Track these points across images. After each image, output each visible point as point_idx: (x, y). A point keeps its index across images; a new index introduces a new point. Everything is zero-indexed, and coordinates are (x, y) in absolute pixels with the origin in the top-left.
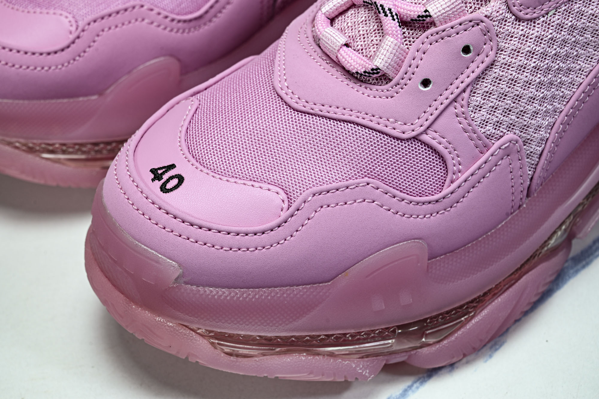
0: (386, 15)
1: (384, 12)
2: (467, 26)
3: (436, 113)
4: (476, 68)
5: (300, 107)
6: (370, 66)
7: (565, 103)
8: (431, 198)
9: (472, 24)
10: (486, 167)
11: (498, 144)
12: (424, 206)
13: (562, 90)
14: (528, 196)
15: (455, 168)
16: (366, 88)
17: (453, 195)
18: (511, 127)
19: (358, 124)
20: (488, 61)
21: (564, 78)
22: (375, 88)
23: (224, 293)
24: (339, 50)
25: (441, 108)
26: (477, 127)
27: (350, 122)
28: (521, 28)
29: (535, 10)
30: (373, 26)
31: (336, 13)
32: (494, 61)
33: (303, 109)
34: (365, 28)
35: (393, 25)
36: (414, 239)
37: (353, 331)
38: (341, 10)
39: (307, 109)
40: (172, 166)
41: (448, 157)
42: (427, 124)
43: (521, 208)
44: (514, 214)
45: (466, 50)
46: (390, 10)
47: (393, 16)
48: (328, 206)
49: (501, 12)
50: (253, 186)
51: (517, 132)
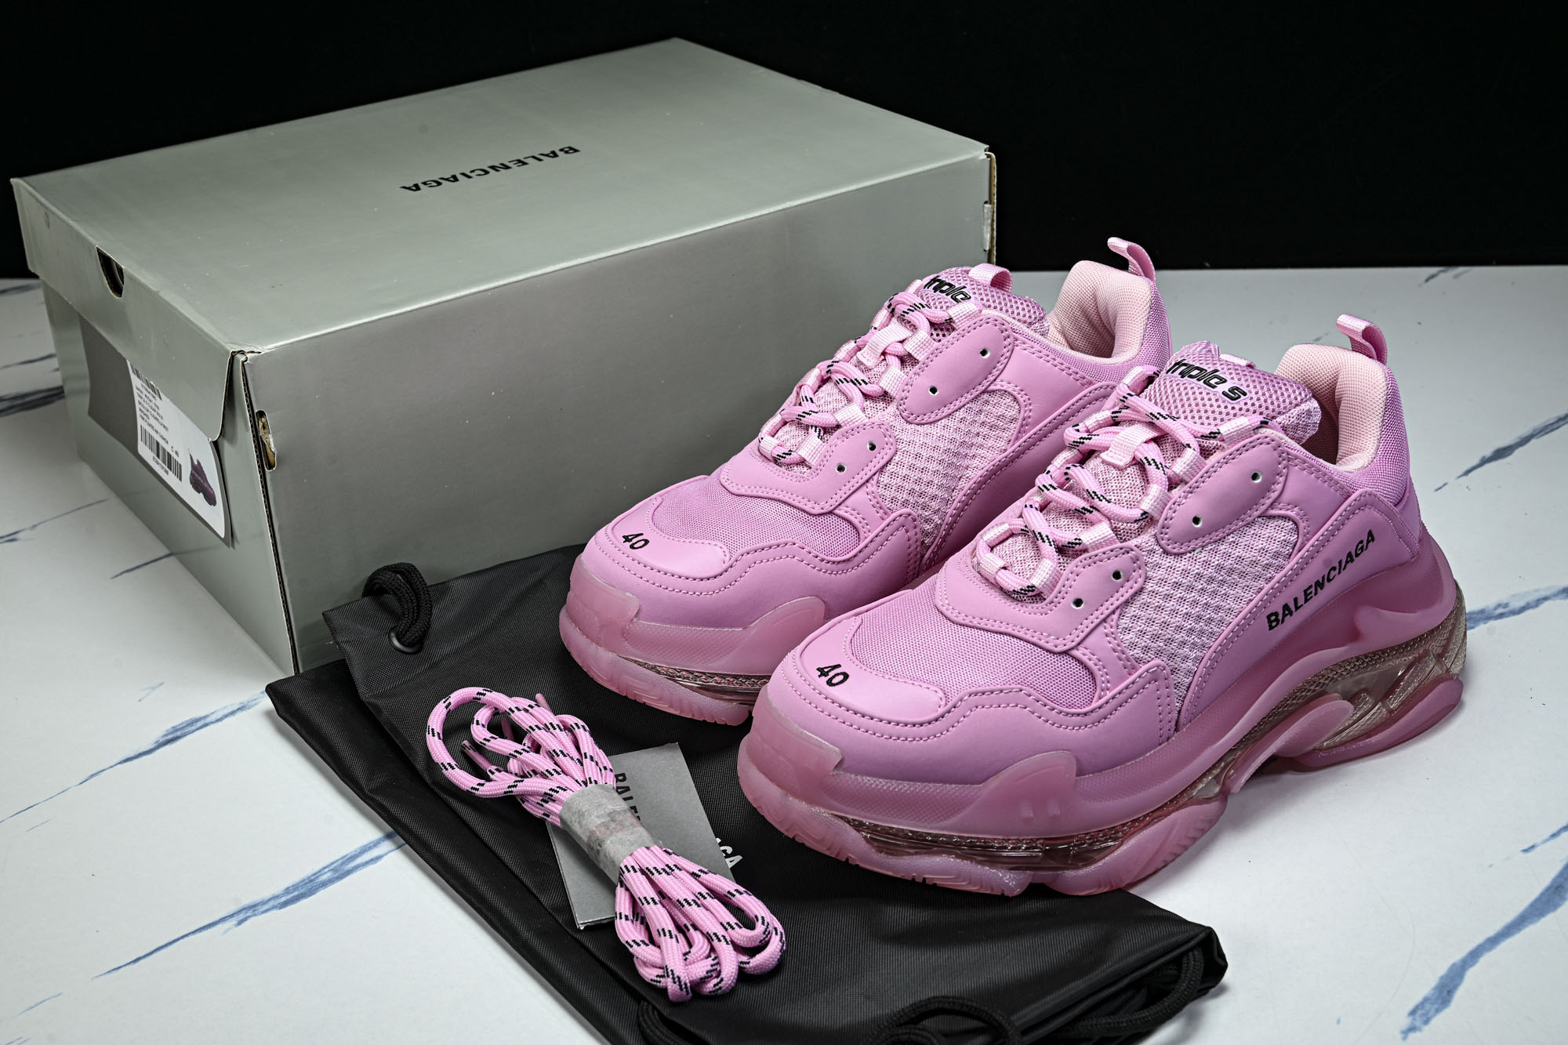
0: (1044, 542)
1: (1042, 539)
2: (1119, 552)
3: (1087, 631)
4: (1126, 592)
5: (960, 620)
6: (1026, 584)
7: (1213, 640)
8: (1079, 710)
9: (1122, 551)
10: (1134, 688)
11: (1144, 667)
12: (1073, 718)
13: (1211, 626)
14: (1176, 730)
15: (1103, 685)
16: (1022, 606)
17: (1101, 710)
18: (1159, 653)
19: (1013, 636)
20: (1136, 587)
21: (1213, 615)
22: (1030, 606)
23: (880, 782)
24: (997, 573)
25: (1092, 626)
26: (1126, 649)
27: (1006, 634)
28: (1168, 560)
29: (1183, 546)
30: (1030, 553)
31: (997, 542)
32: (1142, 588)
33: (963, 622)
34: (1022, 555)
35: (1049, 550)
36: (1063, 750)
37: (1001, 837)
38: (1001, 539)
39: (967, 622)
40: (838, 666)
41: (1098, 674)
42: (1078, 640)
43: (1170, 741)
44: (1162, 746)
45: (1117, 575)
46: (1047, 536)
47: (1050, 542)
48: (983, 707)
49: (1150, 544)
50: (913, 684)
51: (1165, 659)
